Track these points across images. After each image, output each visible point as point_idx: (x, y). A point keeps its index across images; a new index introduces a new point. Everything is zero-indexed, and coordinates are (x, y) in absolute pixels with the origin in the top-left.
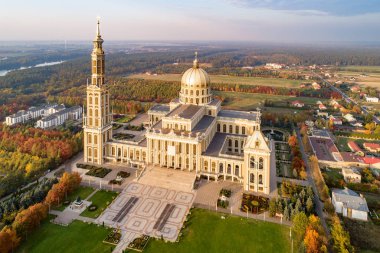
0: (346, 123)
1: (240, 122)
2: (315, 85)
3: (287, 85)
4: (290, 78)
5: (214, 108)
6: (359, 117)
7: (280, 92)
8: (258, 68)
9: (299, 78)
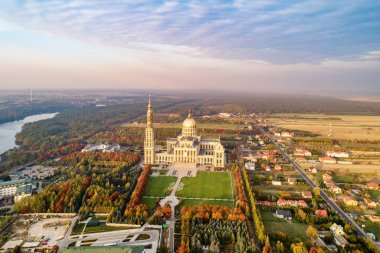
0: (259, 145)
1: (211, 144)
2: (250, 127)
3: (234, 128)
4: (235, 123)
5: (199, 137)
6: (266, 143)
7: (229, 132)
8: (214, 117)
9: (242, 123)
